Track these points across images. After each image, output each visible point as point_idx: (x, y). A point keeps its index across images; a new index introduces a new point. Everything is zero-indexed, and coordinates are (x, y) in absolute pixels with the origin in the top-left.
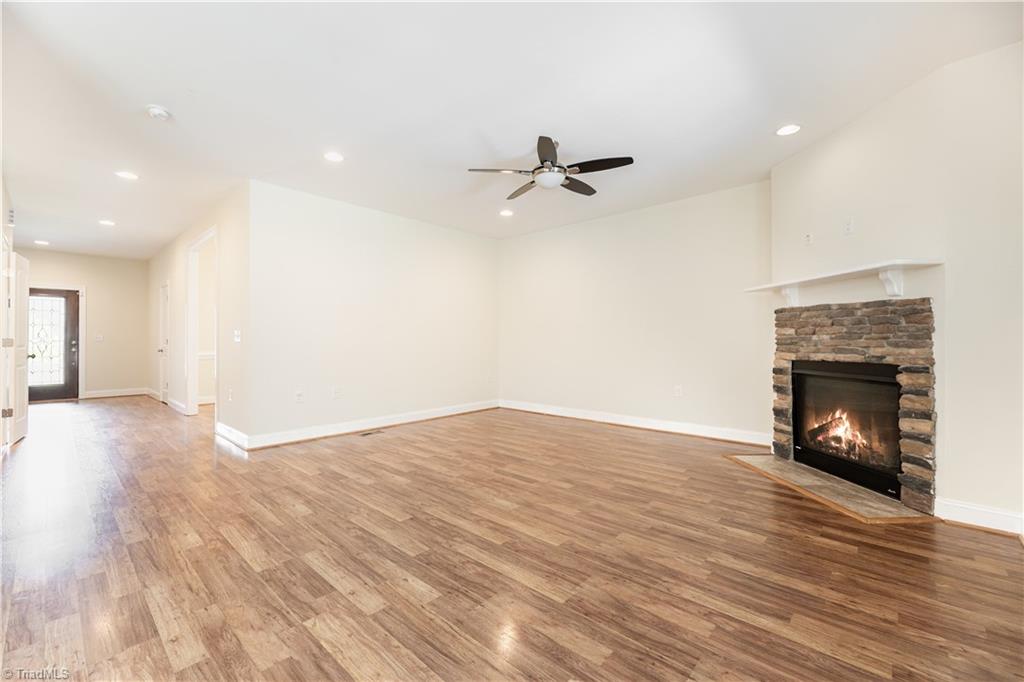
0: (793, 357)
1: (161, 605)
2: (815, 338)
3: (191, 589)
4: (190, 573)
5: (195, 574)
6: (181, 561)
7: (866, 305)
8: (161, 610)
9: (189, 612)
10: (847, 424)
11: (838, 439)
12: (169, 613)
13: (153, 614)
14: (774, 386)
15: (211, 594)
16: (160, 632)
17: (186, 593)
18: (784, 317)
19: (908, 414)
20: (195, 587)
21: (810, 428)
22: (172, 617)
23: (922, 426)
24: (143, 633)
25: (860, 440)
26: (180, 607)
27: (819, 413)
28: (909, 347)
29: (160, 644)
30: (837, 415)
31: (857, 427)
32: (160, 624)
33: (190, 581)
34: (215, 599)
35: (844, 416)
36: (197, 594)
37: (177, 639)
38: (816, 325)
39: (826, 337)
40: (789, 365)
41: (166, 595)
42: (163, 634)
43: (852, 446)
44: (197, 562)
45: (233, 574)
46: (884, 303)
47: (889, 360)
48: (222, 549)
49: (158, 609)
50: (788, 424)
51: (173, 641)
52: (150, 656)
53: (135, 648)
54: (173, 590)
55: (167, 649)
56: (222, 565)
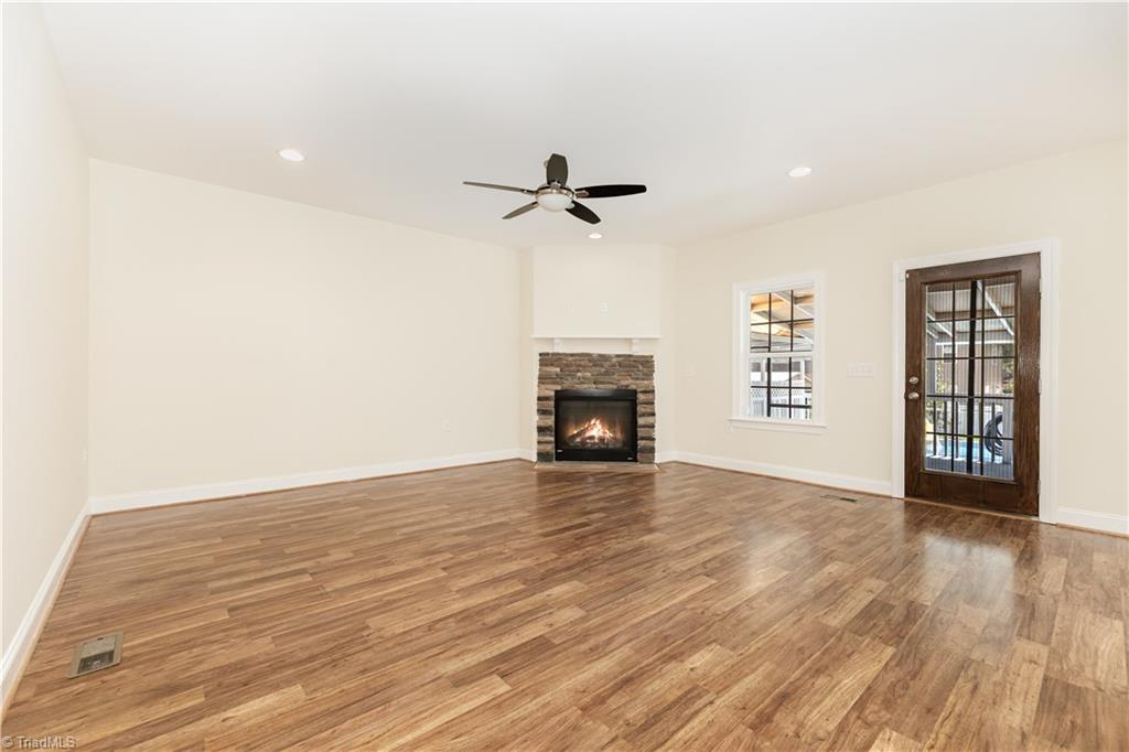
0: (559, 388)
1: (1022, 698)
2: (579, 374)
3: (976, 688)
4: (955, 705)
5: (951, 699)
6: (947, 729)
7: (618, 356)
8: (1026, 693)
9: (1001, 671)
10: (600, 427)
11: (592, 438)
12: (1020, 685)
13: (1037, 697)
14: (538, 410)
15: (963, 668)
16: (1041, 677)
17: (986, 688)
18: (546, 359)
19: (643, 415)
20: (970, 686)
21: (570, 434)
22: (1019, 679)
23: (649, 420)
24: (1058, 688)
25: (609, 435)
26: (1005, 681)
27: (577, 423)
28: (643, 379)
29: (1048, 669)
30: (593, 422)
31: (607, 426)
32: (1037, 683)
33: (967, 697)
34: (965, 661)
35: (598, 422)
36: (975, 677)
37: (1031, 662)
38: (580, 366)
39: (589, 374)
40: (553, 394)
41: (1007, 703)
42: (1040, 673)
43: (602, 439)
44: (929, 711)
45: (917, 667)
46: (630, 356)
47: (633, 387)
48: (881, 698)
49: (1029, 697)
50: (551, 436)
51: (1035, 663)
52: (1062, 668)
53: (1073, 682)
54: (994, 703)
55: (1045, 662)
56: (912, 683)
